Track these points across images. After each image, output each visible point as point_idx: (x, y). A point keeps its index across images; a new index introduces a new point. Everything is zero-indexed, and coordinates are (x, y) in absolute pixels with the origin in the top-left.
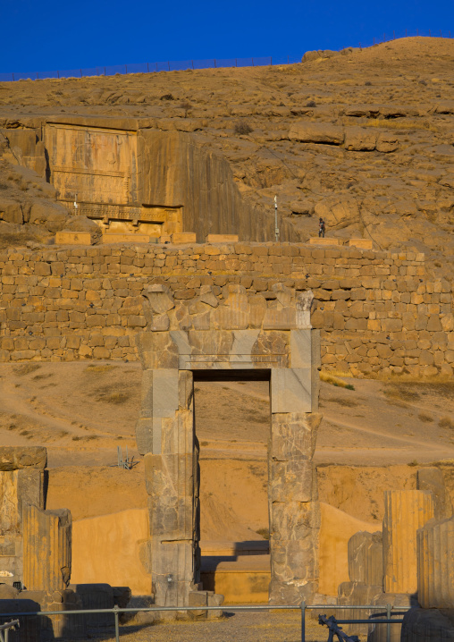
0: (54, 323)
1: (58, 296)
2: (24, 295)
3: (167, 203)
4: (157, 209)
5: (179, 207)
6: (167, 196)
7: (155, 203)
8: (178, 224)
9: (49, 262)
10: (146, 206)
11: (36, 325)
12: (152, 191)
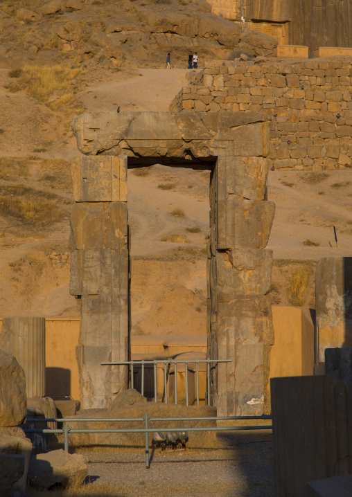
0: (307, 133)
1: (302, 107)
2: (271, 106)
3: (275, 18)
4: (264, 25)
5: (284, 22)
6: (274, 12)
7: (264, 18)
8: (282, 39)
9: (284, 75)
10: (255, 21)
11: (290, 135)
12: (261, 7)
